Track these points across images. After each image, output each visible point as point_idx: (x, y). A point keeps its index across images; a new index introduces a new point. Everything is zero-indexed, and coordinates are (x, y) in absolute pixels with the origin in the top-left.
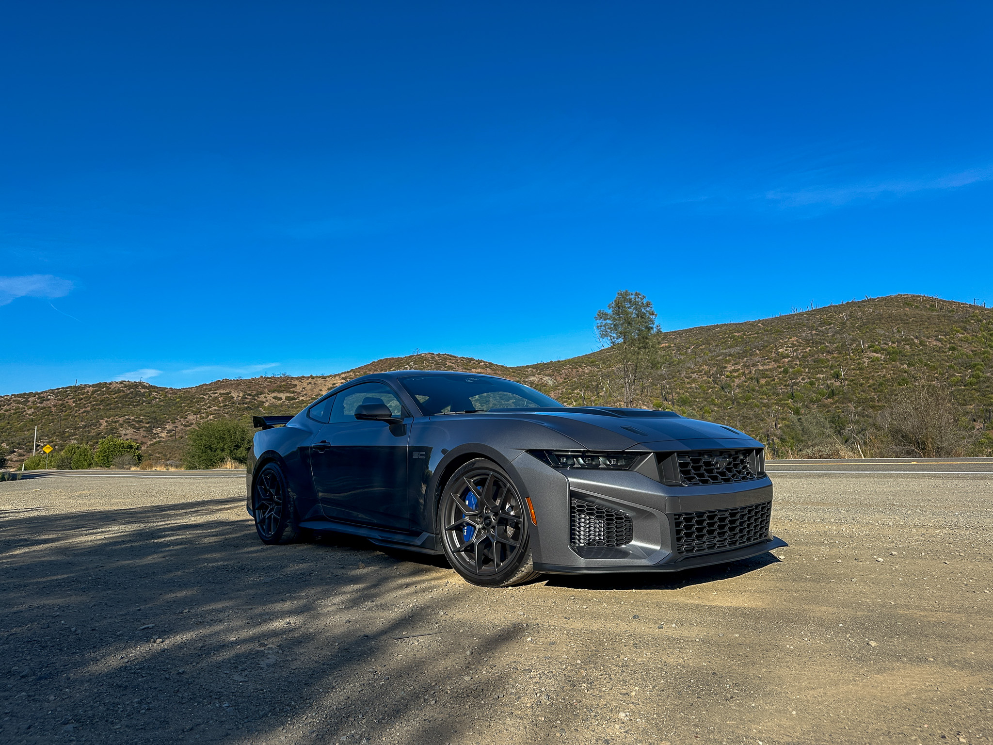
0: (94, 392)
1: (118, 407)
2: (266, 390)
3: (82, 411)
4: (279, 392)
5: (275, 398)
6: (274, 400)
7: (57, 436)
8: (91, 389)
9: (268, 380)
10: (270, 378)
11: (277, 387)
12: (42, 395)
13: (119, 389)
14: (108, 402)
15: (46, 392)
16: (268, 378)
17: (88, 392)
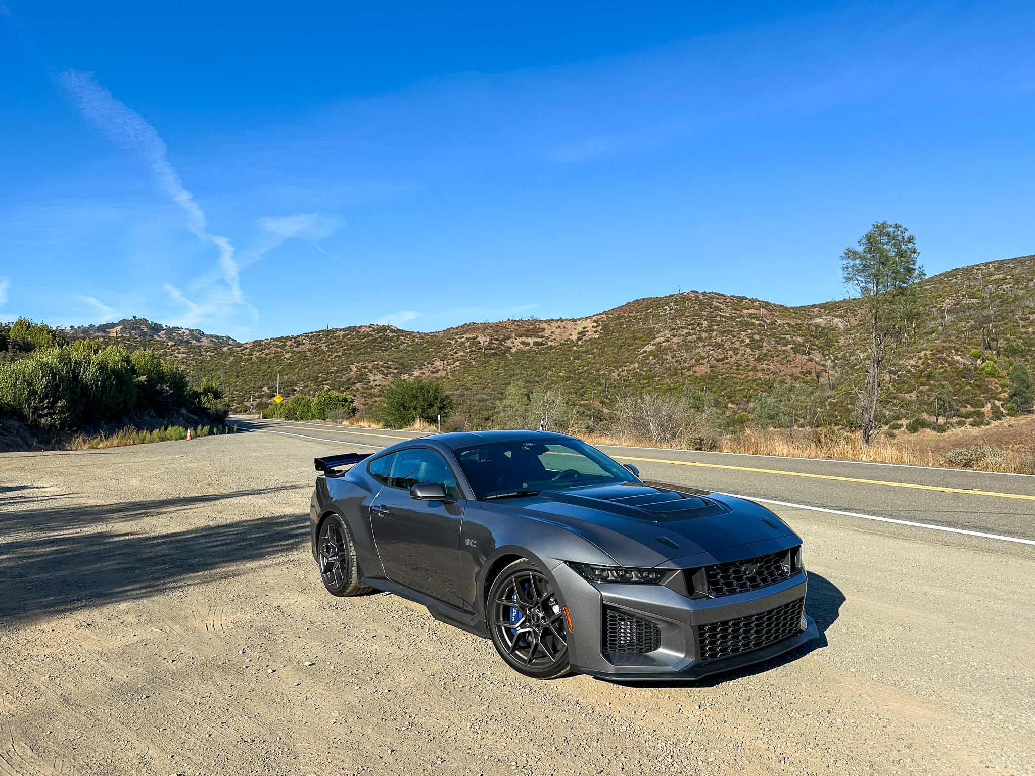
0: (345, 336)
1: (367, 352)
2: (513, 335)
3: (334, 355)
4: (527, 336)
5: (522, 343)
6: (521, 346)
7: (311, 381)
8: (342, 333)
9: (516, 323)
10: (517, 321)
11: (525, 331)
12: (297, 339)
13: (368, 333)
14: (358, 346)
15: (300, 336)
16: (515, 321)
17: (339, 336)
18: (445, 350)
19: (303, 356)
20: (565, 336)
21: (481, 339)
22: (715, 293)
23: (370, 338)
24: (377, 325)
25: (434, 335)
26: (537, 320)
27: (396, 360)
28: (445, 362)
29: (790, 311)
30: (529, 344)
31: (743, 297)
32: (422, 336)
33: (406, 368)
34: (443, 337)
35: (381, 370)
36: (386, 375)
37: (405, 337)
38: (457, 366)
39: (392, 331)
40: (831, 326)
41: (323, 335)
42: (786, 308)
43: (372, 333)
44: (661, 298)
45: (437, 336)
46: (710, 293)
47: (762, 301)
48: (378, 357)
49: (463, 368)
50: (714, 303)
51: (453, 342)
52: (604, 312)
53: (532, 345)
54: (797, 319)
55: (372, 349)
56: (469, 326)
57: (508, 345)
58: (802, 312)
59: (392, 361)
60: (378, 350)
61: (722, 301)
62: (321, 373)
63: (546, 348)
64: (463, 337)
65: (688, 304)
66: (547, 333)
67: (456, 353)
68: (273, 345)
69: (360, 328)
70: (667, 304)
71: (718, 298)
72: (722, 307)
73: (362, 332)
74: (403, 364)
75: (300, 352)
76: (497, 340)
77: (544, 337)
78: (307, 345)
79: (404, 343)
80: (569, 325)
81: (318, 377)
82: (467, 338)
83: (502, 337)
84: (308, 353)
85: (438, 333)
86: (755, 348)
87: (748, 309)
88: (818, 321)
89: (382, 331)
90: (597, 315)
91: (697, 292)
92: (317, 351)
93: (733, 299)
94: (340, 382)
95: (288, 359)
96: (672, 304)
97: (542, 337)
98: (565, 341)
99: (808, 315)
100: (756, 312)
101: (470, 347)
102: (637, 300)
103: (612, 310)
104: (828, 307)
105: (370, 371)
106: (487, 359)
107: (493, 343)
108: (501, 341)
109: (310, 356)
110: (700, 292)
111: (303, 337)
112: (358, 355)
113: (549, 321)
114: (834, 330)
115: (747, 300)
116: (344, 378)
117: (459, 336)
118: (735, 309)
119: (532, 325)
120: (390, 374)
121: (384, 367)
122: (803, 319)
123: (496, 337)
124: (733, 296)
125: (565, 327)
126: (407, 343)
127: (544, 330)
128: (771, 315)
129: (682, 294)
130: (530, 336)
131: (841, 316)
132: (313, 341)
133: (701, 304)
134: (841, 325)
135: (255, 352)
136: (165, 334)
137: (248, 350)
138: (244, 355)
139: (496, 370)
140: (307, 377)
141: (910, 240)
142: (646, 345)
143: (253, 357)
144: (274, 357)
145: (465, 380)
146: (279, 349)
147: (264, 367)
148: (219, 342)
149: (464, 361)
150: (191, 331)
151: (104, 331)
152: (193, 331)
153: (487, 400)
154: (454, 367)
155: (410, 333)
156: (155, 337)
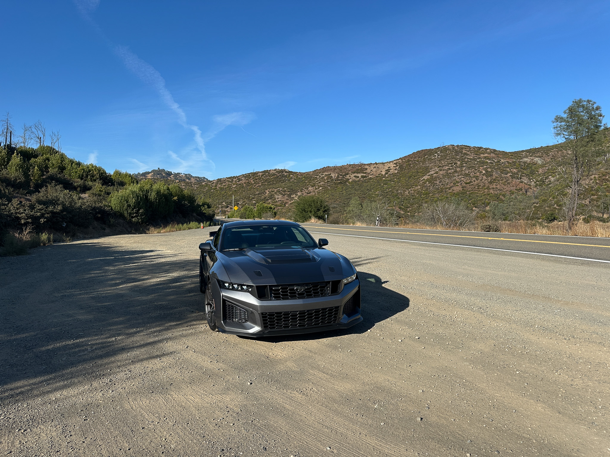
0: (262, 175)
1: (274, 183)
2: (350, 172)
3: (257, 185)
4: (357, 173)
5: (355, 176)
6: (355, 178)
7: (247, 199)
8: (261, 174)
9: (351, 166)
10: (352, 165)
11: (356, 170)
12: (239, 178)
13: (274, 173)
14: (269, 180)
15: (240, 176)
16: (351, 164)
17: (259, 175)
18: (314, 181)
19: (241, 186)
20: (379, 172)
21: (333, 175)
22: (464, 146)
23: (275, 176)
24: (278, 169)
25: (308, 173)
26: (363, 164)
28: (314, 188)
29: (508, 155)
30: (358, 177)
31: (481, 147)
32: (301, 174)
33: (294, 191)
34: (312, 174)
35: (281, 193)
36: (284, 195)
37: (293, 175)
38: (320, 190)
39: (286, 172)
40: (533, 163)
41: (251, 175)
42: (506, 153)
43: (276, 173)
44: (432, 149)
45: (309, 174)
46: (461, 146)
47: (492, 149)
48: (279, 186)
49: (324, 191)
50: (464, 151)
51: (318, 177)
52: (400, 158)
53: (360, 177)
54: (513, 159)
55: (276, 182)
56: (326, 168)
57: (347, 178)
58: (516, 155)
59: (287, 188)
60: (279, 182)
61: (468, 150)
62: (251, 194)
63: (368, 179)
64: (323, 174)
65: (448, 152)
66: (368, 171)
67: (320, 183)
68: (227, 181)
69: (270, 171)
70: (436, 153)
71: (466, 148)
72: (468, 153)
73: (271, 173)
74: (292, 189)
75: (240, 184)
76: (341, 175)
77: (367, 173)
78: (244, 181)
79: (293, 178)
80: (381, 166)
81: (250, 197)
82: (325, 175)
83: (344, 173)
84: (244, 185)
85: (310, 172)
86: (488, 176)
87: (484, 154)
88: (525, 159)
89: (281, 172)
90: (396, 160)
91: (454, 145)
92: (249, 184)
93: (475, 149)
94: (260, 199)
95: (234, 188)
96: (439, 152)
97: (366, 173)
98: (378, 175)
99: (520, 157)
100: (488, 155)
101: (327, 179)
102: (419, 151)
103: (405, 157)
104: (531, 152)
105: (276, 193)
106: (336, 186)
107: (339, 177)
108: (343, 176)
109: (245, 186)
110: (455, 145)
111: (242, 177)
112: (269, 185)
113: (369, 164)
114: (535, 164)
115: (483, 149)
116: (263, 197)
117: (321, 174)
118: (476, 154)
119: (360, 167)
120: (286, 194)
121: (282, 191)
122: (516, 159)
123: (341, 174)
124: (474, 147)
125: (378, 167)
126: (294, 178)
127: (367, 169)
128: (497, 157)
129: (445, 146)
130: (359, 173)
131: (539, 157)
132: (247, 178)
133: (456, 152)
134: (540, 162)
135: (218, 185)
136: (174, 176)
137: (215, 184)
138: (213, 186)
139: (341, 191)
140: (244, 197)
141: (598, 108)
142: (424, 176)
143: (217, 187)
144: (228, 187)
145: (325, 197)
146: (230, 183)
147: (223, 192)
148: (200, 180)
149: (324, 187)
150: (186, 175)
151: (145, 176)
152: (187, 174)
153: (337, 207)
154: (319, 190)
155: (295, 173)
156: (169, 178)
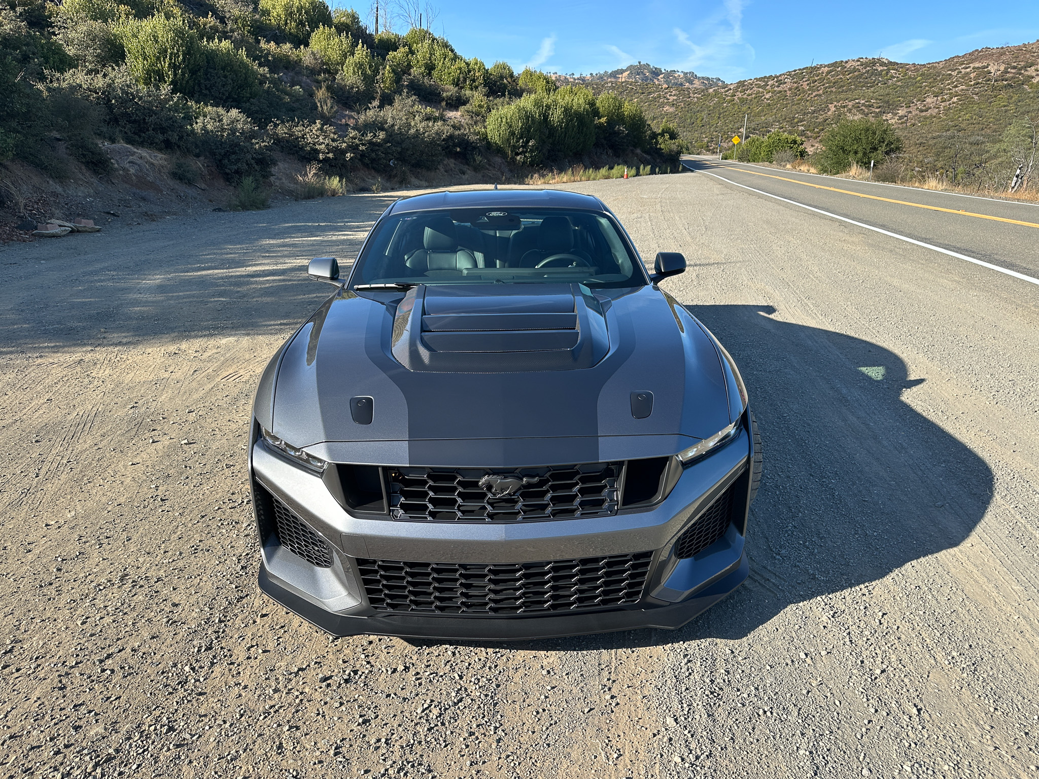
0: (828, 72)
1: (850, 90)
8: (826, 69)
12: (780, 78)
14: (841, 83)
15: (783, 74)
18: (942, 84)
19: (783, 95)
21: (991, 69)
23: (856, 74)
24: (866, 58)
25: (932, 66)
27: (880, 97)
28: (939, 98)
33: (891, 107)
34: (943, 68)
35: (862, 109)
36: (867, 115)
37: (897, 70)
38: (954, 103)
39: (883, 64)
41: (806, 72)
43: (859, 67)
48: (861, 94)
49: (960, 105)
51: (954, 74)
55: (856, 87)
56: (981, 52)
57: (1029, 74)
59: (876, 99)
60: (862, 87)
62: (798, 113)
64: (970, 67)
67: (956, 86)
68: (756, 85)
69: (847, 62)
73: (848, 67)
74: (887, 102)
75: (781, 92)
76: (1014, 68)
78: (788, 85)
81: (794, 118)
82: (974, 68)
83: (1023, 63)
84: (788, 93)
85: (939, 63)
92: (797, 91)
94: (815, 122)
95: (768, 100)
101: (976, 78)
105: (850, 111)
109: (789, 96)
116: (821, 119)
117: (963, 66)
120: (871, 113)
121: (866, 106)
126: (898, 77)
132: (795, 80)
135: (738, 93)
137: (731, 91)
138: (728, 96)
140: (784, 118)
143: (736, 98)
144: (755, 98)
145: (960, 119)
146: (761, 90)
147: (744, 109)
149: (963, 97)
152: (687, 73)
154: (950, 104)
155: (902, 66)
